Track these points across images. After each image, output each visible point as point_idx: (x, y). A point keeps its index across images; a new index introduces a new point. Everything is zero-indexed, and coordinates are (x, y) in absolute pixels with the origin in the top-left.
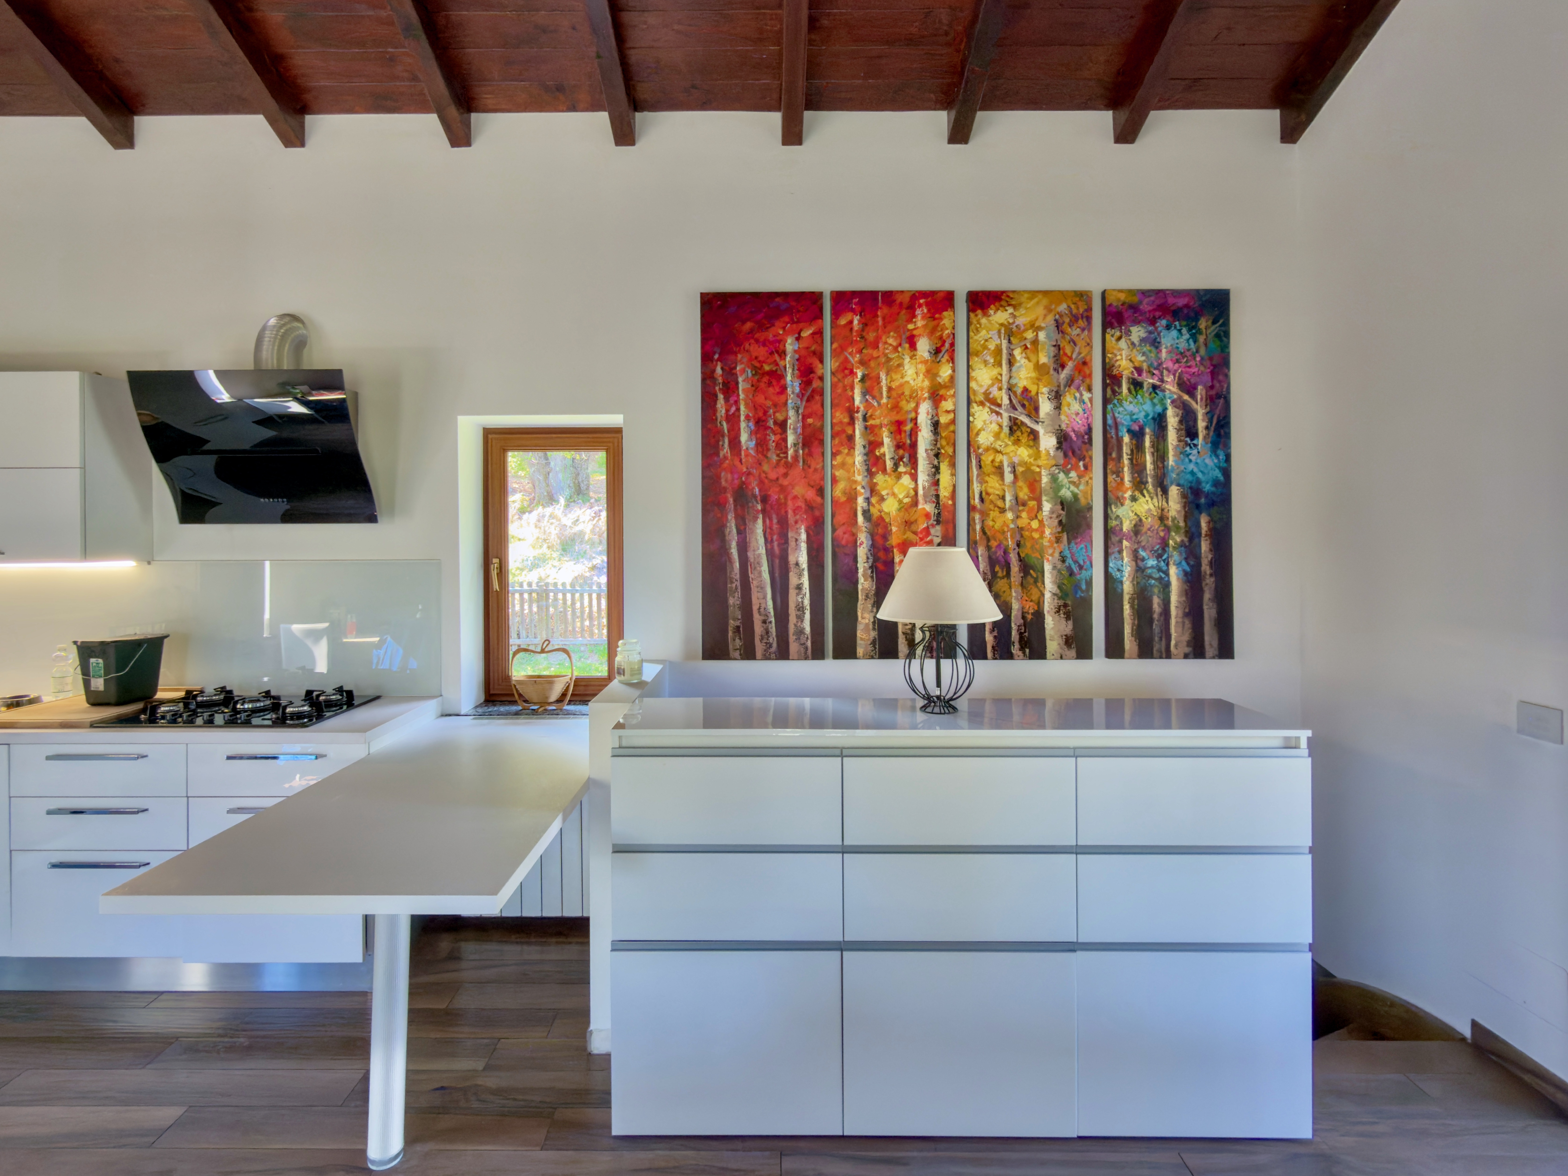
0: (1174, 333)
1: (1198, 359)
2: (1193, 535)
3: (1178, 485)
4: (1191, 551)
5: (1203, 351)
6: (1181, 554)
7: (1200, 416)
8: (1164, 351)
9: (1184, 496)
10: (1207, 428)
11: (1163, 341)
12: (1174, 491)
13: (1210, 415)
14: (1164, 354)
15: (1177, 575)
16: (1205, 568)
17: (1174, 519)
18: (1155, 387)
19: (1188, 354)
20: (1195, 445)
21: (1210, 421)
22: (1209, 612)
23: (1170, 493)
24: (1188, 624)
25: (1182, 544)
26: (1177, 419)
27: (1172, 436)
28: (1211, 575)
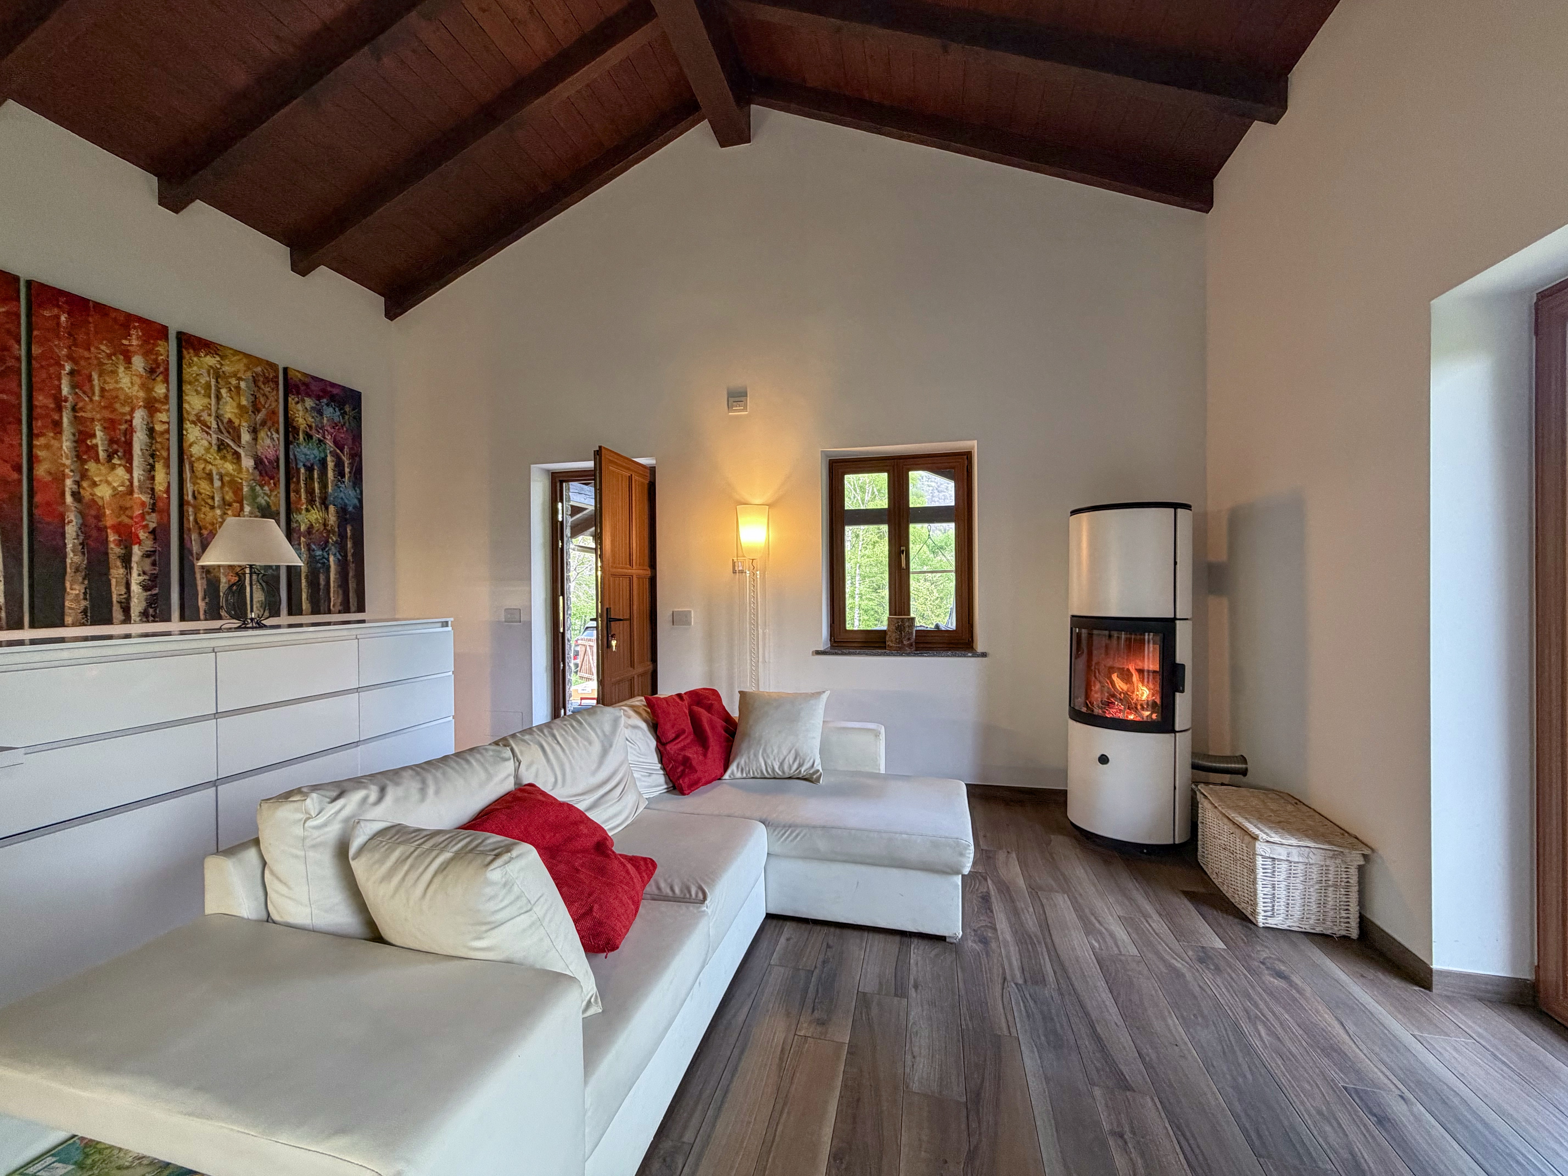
0: (331, 410)
1: (345, 429)
2: (342, 536)
3: (334, 505)
4: (342, 548)
5: (347, 424)
6: (336, 548)
7: (346, 465)
8: (325, 418)
9: (337, 512)
10: (350, 473)
11: (325, 412)
12: (332, 508)
13: (351, 465)
14: (325, 421)
15: (334, 561)
16: (350, 558)
17: (332, 526)
18: (320, 441)
19: (340, 425)
20: (344, 482)
21: (351, 469)
22: (352, 585)
23: (330, 510)
24: (341, 592)
25: (336, 542)
26: (333, 464)
27: (330, 474)
28: (353, 562)
